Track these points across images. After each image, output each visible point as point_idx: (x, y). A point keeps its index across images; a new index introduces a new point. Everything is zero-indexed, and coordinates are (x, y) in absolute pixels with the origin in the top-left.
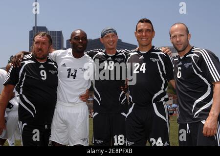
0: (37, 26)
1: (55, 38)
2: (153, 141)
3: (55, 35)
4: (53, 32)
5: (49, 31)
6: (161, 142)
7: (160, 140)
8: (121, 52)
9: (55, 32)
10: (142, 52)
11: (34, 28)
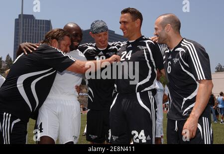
0: (24, 14)
1: (43, 27)
2: (135, 134)
3: (43, 24)
4: (41, 20)
5: (36, 20)
6: (143, 135)
7: (142, 133)
8: (113, 45)
9: (43, 20)
10: (130, 42)
11: (20, 15)
